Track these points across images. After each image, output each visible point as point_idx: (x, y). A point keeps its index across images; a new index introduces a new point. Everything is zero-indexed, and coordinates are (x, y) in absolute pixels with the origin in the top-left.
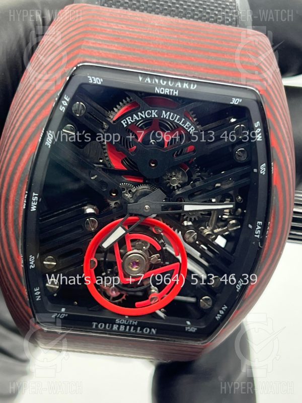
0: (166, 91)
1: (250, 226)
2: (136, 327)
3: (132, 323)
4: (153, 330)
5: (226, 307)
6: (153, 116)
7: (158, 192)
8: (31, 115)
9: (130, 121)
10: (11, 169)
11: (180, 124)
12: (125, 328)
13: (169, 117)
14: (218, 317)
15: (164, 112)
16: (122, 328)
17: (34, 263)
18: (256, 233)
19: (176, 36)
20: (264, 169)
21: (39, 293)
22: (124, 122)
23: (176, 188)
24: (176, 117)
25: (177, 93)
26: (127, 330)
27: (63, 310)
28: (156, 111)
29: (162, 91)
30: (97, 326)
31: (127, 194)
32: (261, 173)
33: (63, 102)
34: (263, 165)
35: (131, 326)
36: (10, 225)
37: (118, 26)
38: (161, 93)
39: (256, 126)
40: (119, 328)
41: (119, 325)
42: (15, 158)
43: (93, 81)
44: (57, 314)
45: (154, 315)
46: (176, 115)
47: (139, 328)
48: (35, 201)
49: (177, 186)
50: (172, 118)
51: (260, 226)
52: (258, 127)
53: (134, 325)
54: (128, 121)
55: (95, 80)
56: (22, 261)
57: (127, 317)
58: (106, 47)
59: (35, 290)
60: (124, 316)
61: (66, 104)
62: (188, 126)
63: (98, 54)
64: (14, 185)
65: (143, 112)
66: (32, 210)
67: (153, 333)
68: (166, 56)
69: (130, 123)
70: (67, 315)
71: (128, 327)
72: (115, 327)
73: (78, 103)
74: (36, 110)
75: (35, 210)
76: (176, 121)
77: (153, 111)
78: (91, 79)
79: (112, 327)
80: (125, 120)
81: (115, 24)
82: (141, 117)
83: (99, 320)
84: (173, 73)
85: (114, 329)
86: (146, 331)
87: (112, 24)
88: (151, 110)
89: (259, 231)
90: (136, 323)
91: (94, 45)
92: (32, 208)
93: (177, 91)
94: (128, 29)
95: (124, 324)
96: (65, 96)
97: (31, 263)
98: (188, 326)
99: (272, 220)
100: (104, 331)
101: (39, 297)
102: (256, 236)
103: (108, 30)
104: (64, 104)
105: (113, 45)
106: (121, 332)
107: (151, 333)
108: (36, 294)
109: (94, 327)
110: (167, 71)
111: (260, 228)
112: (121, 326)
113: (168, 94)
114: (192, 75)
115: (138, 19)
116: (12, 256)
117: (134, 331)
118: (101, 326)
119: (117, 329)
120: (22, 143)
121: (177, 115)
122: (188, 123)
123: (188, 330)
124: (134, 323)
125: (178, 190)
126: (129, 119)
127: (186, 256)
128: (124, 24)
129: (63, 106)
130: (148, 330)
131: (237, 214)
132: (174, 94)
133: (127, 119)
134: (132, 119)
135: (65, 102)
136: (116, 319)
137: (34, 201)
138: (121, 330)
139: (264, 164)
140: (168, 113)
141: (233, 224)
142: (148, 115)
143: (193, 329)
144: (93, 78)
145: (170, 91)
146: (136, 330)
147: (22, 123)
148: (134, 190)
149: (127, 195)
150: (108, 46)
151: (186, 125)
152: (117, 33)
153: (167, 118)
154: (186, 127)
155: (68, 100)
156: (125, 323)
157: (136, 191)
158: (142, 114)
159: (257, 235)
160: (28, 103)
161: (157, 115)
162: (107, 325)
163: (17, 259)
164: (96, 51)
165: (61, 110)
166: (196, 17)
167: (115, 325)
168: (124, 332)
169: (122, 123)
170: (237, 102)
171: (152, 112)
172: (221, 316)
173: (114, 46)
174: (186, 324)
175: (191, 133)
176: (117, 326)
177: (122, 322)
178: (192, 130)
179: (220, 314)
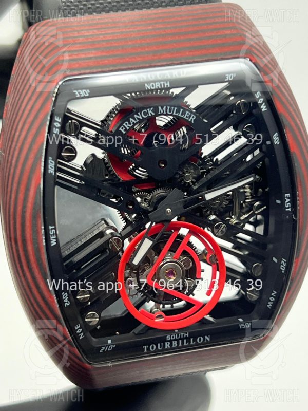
0: (157, 86)
1: (278, 202)
2: (188, 339)
3: (184, 335)
4: (206, 337)
5: (275, 293)
6: (150, 115)
7: (176, 192)
8: (26, 147)
9: (128, 127)
10: (19, 208)
11: (180, 115)
12: (178, 343)
13: (166, 111)
14: (270, 305)
15: (160, 108)
16: (175, 344)
17: (68, 300)
18: (287, 207)
19: (150, 28)
20: (278, 138)
21: (81, 330)
22: (122, 128)
23: (191, 184)
24: (174, 109)
25: (168, 84)
26: (180, 345)
27: (110, 341)
28: (152, 109)
29: (153, 86)
30: (148, 349)
31: (143, 203)
32: (275, 143)
33: (55, 124)
34: (275, 135)
35: (182, 339)
36: (34, 265)
37: (89, 32)
38: (152, 88)
39: (257, 97)
40: (171, 345)
41: (171, 341)
42: (21, 196)
43: (80, 95)
44: (104, 348)
45: (203, 322)
46: (173, 108)
47: (192, 339)
48: (54, 234)
49: (192, 181)
50: (170, 111)
51: (288, 198)
52: (260, 98)
53: (186, 338)
54: (126, 126)
55: (81, 93)
56: (56, 300)
57: (176, 331)
58: (83, 56)
59: (76, 328)
60: (174, 330)
61: (59, 125)
62: (188, 116)
63: (77, 66)
64: (28, 224)
66: (52, 245)
67: (207, 340)
68: (147, 49)
69: (128, 128)
70: (114, 346)
71: (180, 341)
72: (167, 345)
73: (70, 121)
74: (29, 139)
75: (55, 243)
76: (174, 114)
77: (149, 110)
78: (77, 93)
79: (164, 346)
80: (122, 126)
81: (85, 32)
82: (137, 118)
83: (149, 343)
84: (159, 64)
85: (166, 347)
86: (200, 340)
87: (83, 32)
88: (147, 109)
89: (289, 204)
90: (188, 335)
91: (71, 58)
92: (52, 242)
93: (168, 82)
94: (100, 33)
95: (175, 340)
96: (56, 117)
97: (65, 301)
98: (241, 323)
99: (299, 189)
100: (157, 352)
101: (82, 334)
102: (287, 210)
103: (81, 39)
104: (57, 126)
105: (90, 52)
106: (174, 348)
107: (205, 341)
108: (78, 332)
109: (146, 351)
110: (153, 64)
111: (289, 200)
112: (173, 342)
113: (160, 87)
114: (179, 62)
115: (107, 20)
116: (43, 298)
117: (188, 344)
118: (153, 348)
119: (169, 347)
120: (25, 177)
122: (187, 112)
123: (242, 327)
124: (185, 335)
125: (195, 186)
126: (126, 124)
127: (220, 250)
128: (95, 29)
129: (56, 128)
130: (202, 338)
131: (259, 195)
132: (166, 87)
133: (124, 124)
134: (130, 124)
135: (57, 123)
136: (166, 336)
137: (52, 235)
138: (173, 346)
139: (276, 133)
140: (165, 108)
141: (258, 205)
142: (145, 115)
143: (248, 325)
144: (79, 91)
145: (161, 85)
146: (190, 342)
147: (18, 158)
148: (149, 198)
149: (144, 205)
150: (85, 54)
151: (186, 115)
152: (90, 40)
153: (165, 113)
154: (187, 117)
155: (60, 121)
156: (177, 338)
157: (152, 198)
158: (138, 115)
159: (288, 208)
160: (19, 136)
161: (153, 112)
162: (159, 345)
163: (50, 299)
164: (75, 62)
165: (56, 132)
166: (164, 4)
167: (166, 343)
168: (178, 347)
169: (120, 131)
170: (231, 78)
171: (147, 111)
172: (272, 303)
173: (92, 53)
174: (239, 321)
175: (193, 122)
176: (169, 343)
177: (173, 337)
178: (193, 119)
179: (271, 301)
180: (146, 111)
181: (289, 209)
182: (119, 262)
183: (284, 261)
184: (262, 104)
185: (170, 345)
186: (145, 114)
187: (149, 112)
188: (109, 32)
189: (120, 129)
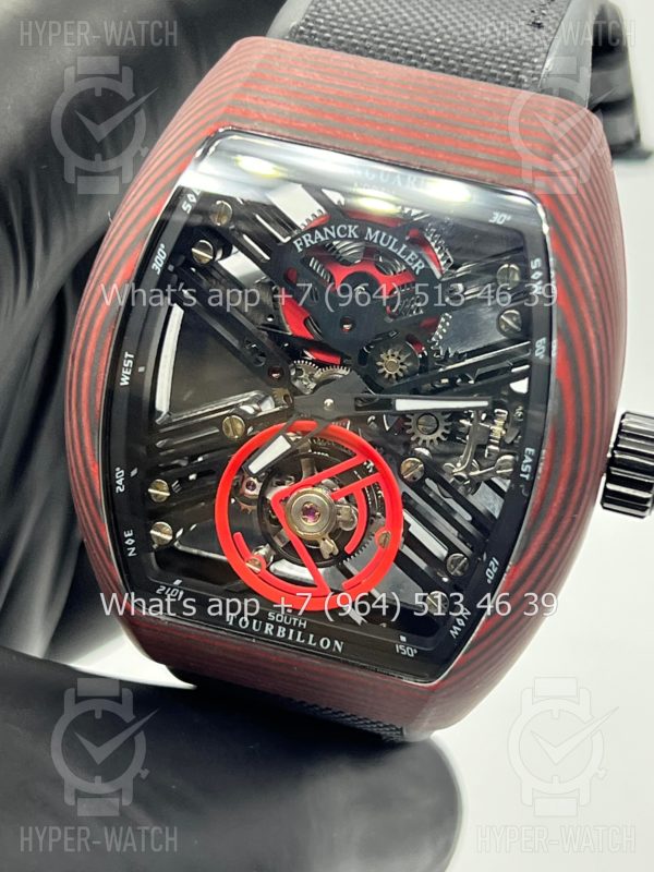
2: (305, 634)
3: (297, 622)
4: (336, 642)
5: (469, 613)
6: (350, 236)
7: (352, 377)
8: (135, 214)
9: (309, 243)
11: (399, 254)
12: (287, 633)
13: (379, 240)
14: (455, 632)
15: (369, 230)
16: (281, 632)
17: (124, 482)
18: (523, 470)
19: (406, 97)
20: (543, 348)
21: (133, 541)
22: (299, 242)
24: (392, 240)
26: (290, 638)
27: (178, 582)
28: (356, 227)
30: (235, 621)
32: (537, 355)
33: (189, 196)
34: (541, 341)
35: (296, 629)
36: (84, 406)
39: (533, 267)
40: (275, 631)
41: (275, 624)
44: (164, 588)
46: (391, 237)
47: (311, 636)
48: (129, 368)
50: (385, 241)
51: (530, 456)
52: (537, 269)
53: (301, 629)
54: (306, 241)
57: (289, 610)
59: (126, 535)
61: (194, 201)
62: (412, 259)
64: (94, 336)
65: (333, 227)
66: (121, 383)
67: (336, 649)
69: (308, 245)
70: (182, 593)
71: (292, 631)
72: (269, 629)
73: (219, 202)
74: (141, 206)
75: (127, 383)
76: (391, 248)
77: (350, 227)
79: (263, 628)
80: (299, 239)
81: (300, 71)
82: (329, 235)
84: (385, 157)
85: (266, 632)
86: (325, 643)
87: (297, 70)
88: (347, 224)
89: (529, 466)
90: (305, 625)
91: (254, 102)
92: (122, 379)
94: (322, 80)
95: (283, 624)
97: (117, 482)
98: (402, 643)
99: (549, 446)
100: (248, 633)
101: (133, 549)
102: (522, 475)
103: (286, 78)
104: (191, 201)
106: (279, 639)
107: (333, 649)
108: (127, 542)
109: (231, 623)
110: (375, 154)
111: (529, 460)
112: (280, 628)
115: (347, 65)
116: (85, 464)
117: (303, 641)
118: (243, 623)
119: (271, 633)
121: (394, 236)
122: (413, 253)
123: (400, 651)
124: (300, 623)
126: (307, 238)
127: (401, 505)
128: (318, 72)
129: (188, 202)
130: (329, 642)
133: (304, 237)
134: (313, 239)
135: (193, 197)
136: (268, 612)
137: (125, 368)
138: (278, 635)
139: (543, 338)
140: (378, 232)
142: (342, 234)
143: (410, 652)
146: (308, 640)
148: (318, 375)
151: (410, 257)
153: (375, 241)
154: (410, 261)
155: (198, 194)
156: (286, 622)
157: (323, 376)
158: (331, 230)
159: (526, 473)
161: (357, 233)
162: (255, 621)
164: (254, 110)
165: (185, 209)
167: (268, 625)
169: (294, 245)
170: (501, 220)
171: (348, 228)
172: (459, 629)
173: (289, 105)
174: (399, 639)
175: (417, 272)
176: (272, 627)
177: (280, 618)
178: (420, 268)
179: (458, 626)
180: (345, 227)
181: (527, 477)
182: (229, 459)
183: (494, 562)
184: (538, 280)
185: (273, 631)
186: (342, 231)
187: (350, 231)
188: (337, 83)
189: (295, 242)
